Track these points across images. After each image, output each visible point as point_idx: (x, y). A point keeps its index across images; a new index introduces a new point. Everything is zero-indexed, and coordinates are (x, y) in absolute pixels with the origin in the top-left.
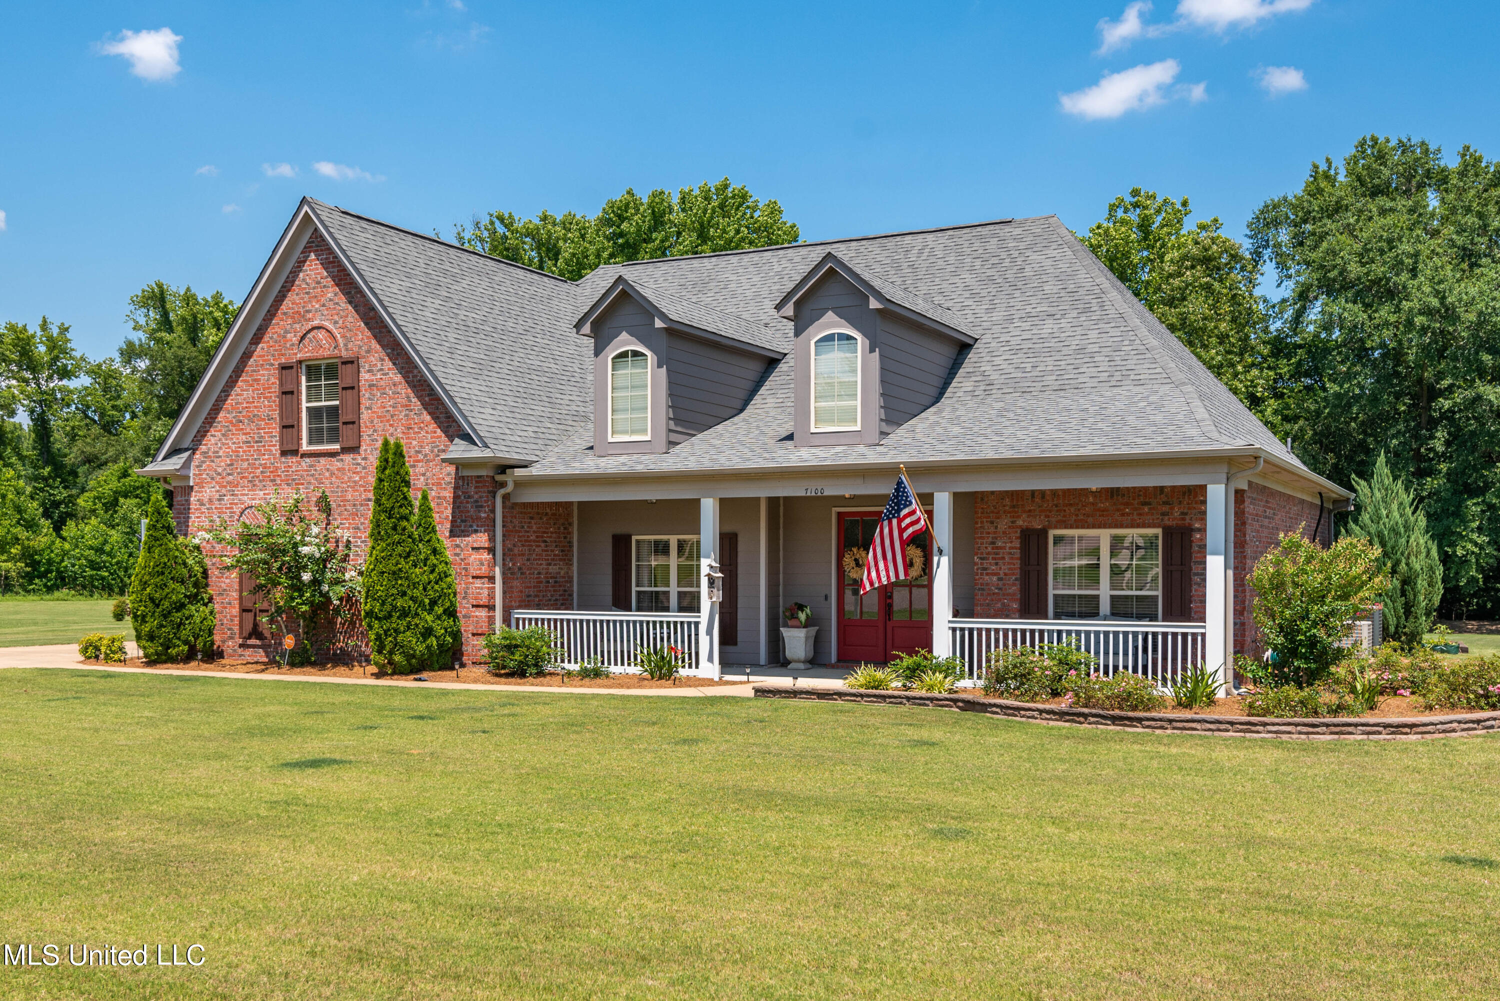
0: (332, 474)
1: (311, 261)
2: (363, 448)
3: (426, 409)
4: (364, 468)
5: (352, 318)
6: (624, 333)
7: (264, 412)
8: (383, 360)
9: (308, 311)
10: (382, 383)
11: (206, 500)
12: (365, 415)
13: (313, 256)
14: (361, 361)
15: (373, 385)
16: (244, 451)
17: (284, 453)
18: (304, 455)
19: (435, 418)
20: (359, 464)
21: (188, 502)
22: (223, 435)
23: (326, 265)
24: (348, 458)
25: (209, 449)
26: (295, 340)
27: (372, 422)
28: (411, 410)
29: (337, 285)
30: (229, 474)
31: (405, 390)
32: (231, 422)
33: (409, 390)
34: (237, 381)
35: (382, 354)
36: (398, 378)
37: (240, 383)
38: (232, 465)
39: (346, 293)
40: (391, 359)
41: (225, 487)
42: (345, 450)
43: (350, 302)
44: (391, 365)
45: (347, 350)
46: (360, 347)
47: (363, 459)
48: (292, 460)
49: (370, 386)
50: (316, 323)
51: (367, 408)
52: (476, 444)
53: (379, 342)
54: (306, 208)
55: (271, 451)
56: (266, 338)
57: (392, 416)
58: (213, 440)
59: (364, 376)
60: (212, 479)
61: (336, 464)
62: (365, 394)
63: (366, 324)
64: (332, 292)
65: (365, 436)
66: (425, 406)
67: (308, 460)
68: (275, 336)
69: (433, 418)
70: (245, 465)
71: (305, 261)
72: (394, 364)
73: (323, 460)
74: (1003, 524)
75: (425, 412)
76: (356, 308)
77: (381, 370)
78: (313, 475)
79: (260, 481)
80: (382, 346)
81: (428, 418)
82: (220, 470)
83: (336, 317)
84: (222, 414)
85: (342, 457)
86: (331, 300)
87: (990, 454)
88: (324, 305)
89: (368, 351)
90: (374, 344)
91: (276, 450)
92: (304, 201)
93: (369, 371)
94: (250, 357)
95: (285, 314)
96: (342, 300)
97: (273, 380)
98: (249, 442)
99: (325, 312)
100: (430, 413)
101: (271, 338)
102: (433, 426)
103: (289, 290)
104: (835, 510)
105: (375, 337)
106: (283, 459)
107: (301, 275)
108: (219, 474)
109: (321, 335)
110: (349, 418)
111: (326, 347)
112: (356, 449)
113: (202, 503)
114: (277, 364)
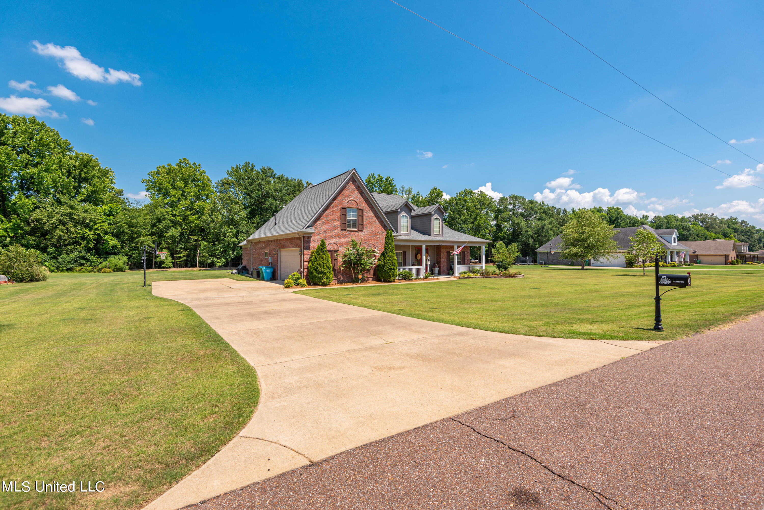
0: (356, 236)
2: (364, 230)
4: (364, 235)
5: (362, 199)
6: (403, 212)
7: (336, 219)
8: (369, 211)
9: (350, 196)
10: (369, 216)
11: (316, 241)
12: (365, 223)
13: (351, 182)
14: (364, 210)
15: (367, 216)
16: (329, 228)
17: (341, 230)
18: (347, 231)
19: (382, 225)
21: (310, 241)
22: (322, 223)
23: (355, 185)
24: (360, 232)
25: (317, 227)
26: (346, 202)
28: (376, 223)
29: (358, 191)
30: (324, 234)
31: (375, 218)
32: (325, 220)
34: (327, 210)
35: (369, 209)
36: (373, 215)
38: (325, 231)
39: (360, 193)
40: (371, 211)
41: (323, 237)
42: (359, 231)
43: (361, 196)
45: (360, 207)
46: (364, 207)
47: (364, 233)
48: (344, 232)
50: (352, 199)
51: (365, 221)
52: (394, 232)
54: (354, 171)
56: (337, 200)
57: (371, 224)
58: (319, 224)
59: (365, 214)
60: (318, 235)
61: (356, 234)
62: (365, 218)
63: (365, 202)
64: (356, 192)
65: (364, 228)
66: (379, 222)
67: (349, 232)
68: (339, 200)
70: (330, 232)
71: (349, 183)
73: (353, 232)
76: (363, 197)
77: (369, 213)
78: (350, 236)
79: (334, 236)
80: (370, 207)
81: (380, 225)
83: (357, 198)
84: (322, 218)
86: (356, 194)
87: (459, 240)
88: (354, 195)
90: (367, 207)
91: (339, 229)
92: (354, 169)
94: (332, 204)
95: (343, 195)
96: (359, 195)
97: (339, 211)
98: (330, 226)
99: (354, 197)
102: (381, 227)
103: (344, 189)
104: (415, 247)
105: (368, 205)
107: (348, 186)
108: (321, 234)
109: (353, 202)
110: (361, 223)
111: (355, 205)
112: (362, 231)
113: (315, 241)
114: (340, 207)
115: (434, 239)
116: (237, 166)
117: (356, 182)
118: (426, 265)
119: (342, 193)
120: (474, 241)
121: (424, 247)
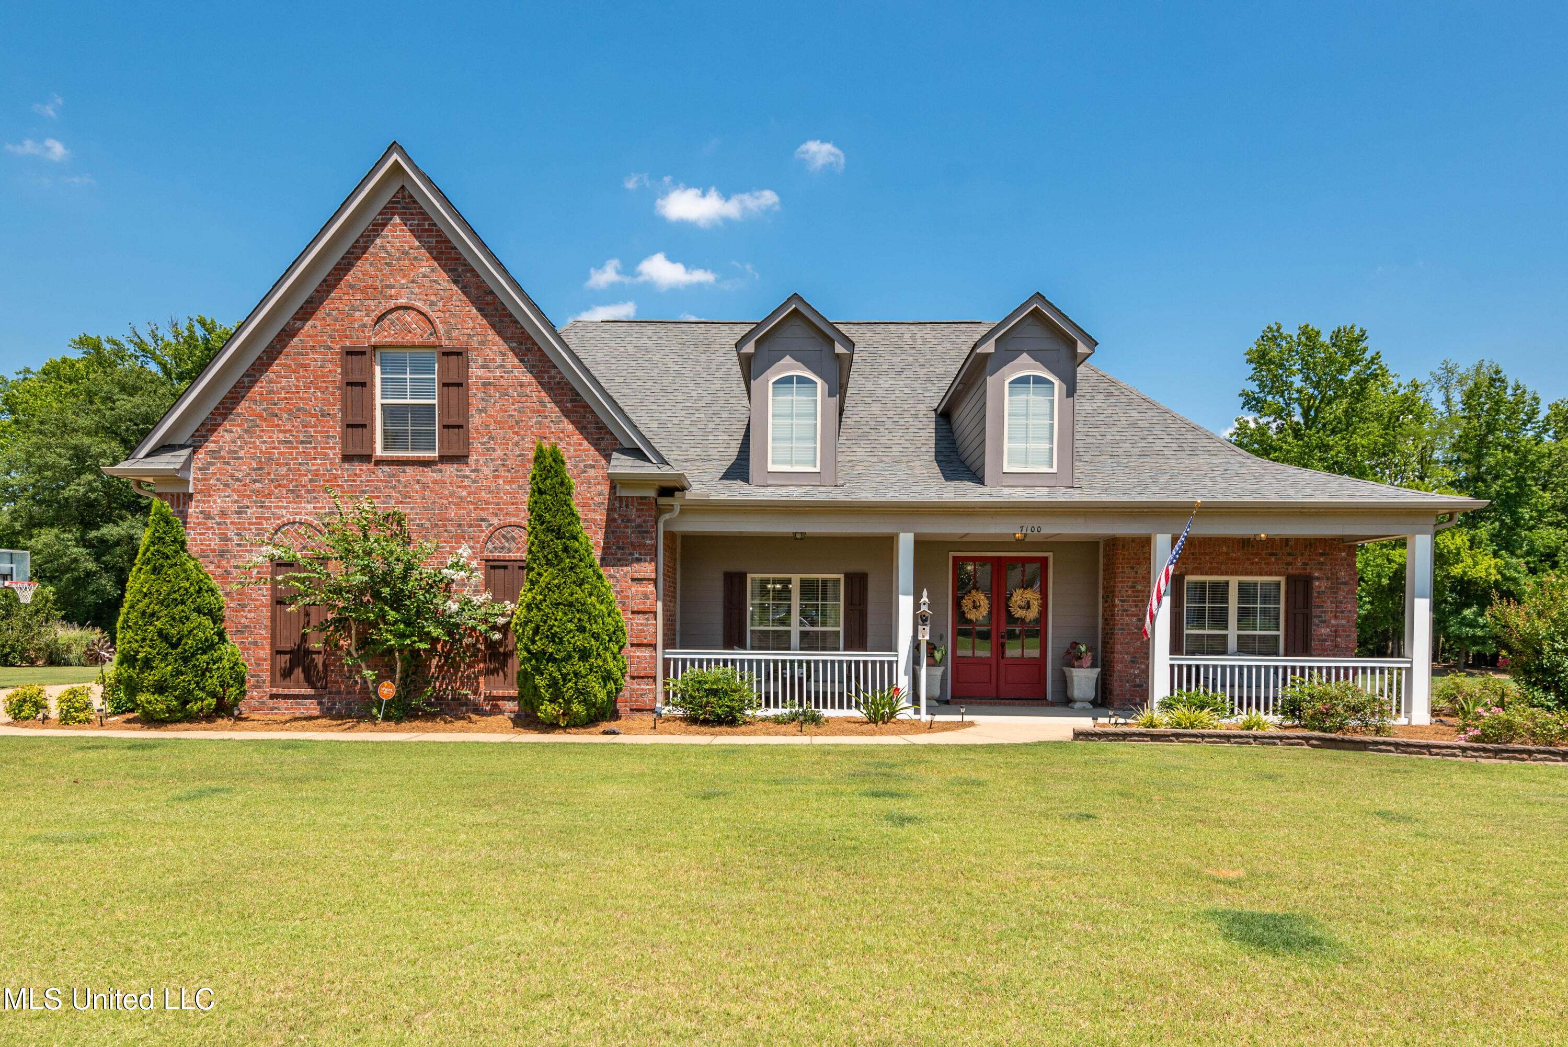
0: (425, 487)
1: (395, 225)
2: (473, 458)
3: (567, 417)
4: (474, 482)
5: (458, 297)
6: (788, 357)
7: (315, 406)
8: (504, 355)
9: (391, 287)
10: (503, 382)
11: (215, 512)
12: (476, 420)
13: (397, 219)
14: (472, 355)
15: (490, 384)
16: (280, 453)
17: (347, 458)
18: (379, 462)
19: (581, 429)
20: (467, 477)
21: (185, 514)
22: (246, 431)
23: (417, 232)
24: (450, 469)
25: (221, 448)
26: (368, 320)
27: (487, 427)
28: (546, 417)
29: (435, 259)
30: (255, 481)
31: (536, 394)
32: (260, 416)
33: (543, 393)
34: (270, 365)
35: (504, 347)
36: (527, 378)
37: (274, 367)
38: (260, 469)
39: (450, 271)
40: (516, 355)
41: (249, 496)
42: (444, 459)
43: (455, 282)
44: (516, 361)
45: (450, 339)
46: (470, 336)
47: (473, 471)
48: (357, 467)
49: (484, 385)
50: (402, 301)
51: (480, 411)
52: (650, 461)
53: (499, 333)
54: (395, 157)
55: (326, 454)
56: (320, 313)
57: (517, 422)
58: (228, 437)
59: (476, 371)
60: (227, 485)
61: (430, 475)
62: (476, 396)
63: (480, 310)
64: (426, 266)
65: (475, 445)
66: (566, 413)
67: (386, 468)
68: (334, 313)
69: (577, 428)
70: (283, 470)
71: (385, 225)
72: (521, 361)
73: (410, 470)
75: (566, 421)
76: (464, 289)
77: (502, 366)
78: (394, 487)
79: (308, 491)
80: (505, 339)
81: (571, 427)
82: (240, 475)
83: (433, 298)
84: (244, 405)
85: (439, 466)
86: (425, 276)
88: (413, 282)
89: (482, 343)
90: (491, 335)
91: (335, 453)
92: (394, 147)
93: (483, 367)
94: (294, 336)
95: (351, 286)
96: (444, 280)
97: (330, 367)
98: (286, 442)
99: (417, 291)
100: (573, 422)
101: (329, 315)
102: (577, 437)
103: (358, 258)
105: (493, 326)
106: (346, 466)
107: (378, 241)
108: (238, 480)
109: (409, 317)
110: (454, 420)
111: (418, 333)
112: (461, 459)
113: (207, 516)
114: (337, 348)
117: (425, 216)
119: (349, 278)
121: (906, 543)
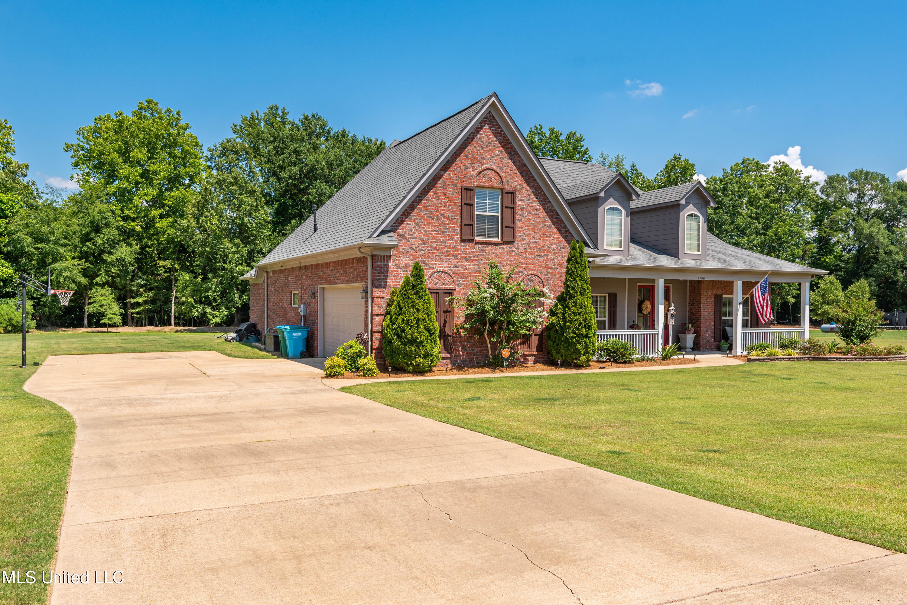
0: (496, 256)
1: (486, 129)
2: (516, 243)
3: (554, 225)
4: (517, 254)
5: (512, 167)
6: (611, 198)
7: (450, 214)
8: (530, 195)
9: (484, 159)
10: (529, 207)
11: (402, 265)
12: (518, 224)
13: (487, 126)
14: (517, 193)
15: (523, 208)
16: (433, 237)
17: (463, 240)
18: (477, 243)
19: (560, 231)
20: (514, 251)
21: (387, 266)
22: (417, 225)
23: (496, 134)
24: (507, 247)
25: (405, 232)
26: (474, 174)
27: (522, 228)
28: (545, 225)
29: (503, 147)
30: (421, 250)
31: (542, 214)
32: (424, 217)
33: (545, 214)
34: (429, 192)
35: (530, 191)
36: (539, 206)
37: (431, 193)
38: (424, 244)
39: (509, 154)
40: (535, 196)
41: (418, 258)
42: (505, 243)
43: (511, 159)
44: (534, 198)
45: (508, 185)
46: (516, 186)
47: (516, 248)
48: (468, 245)
49: (521, 208)
50: (488, 166)
51: (520, 220)
52: (590, 247)
53: (528, 185)
54: (493, 99)
55: (453, 238)
56: (452, 169)
57: (534, 227)
58: (408, 227)
59: (518, 202)
60: (408, 252)
61: (498, 250)
62: (518, 212)
63: (521, 173)
64: (499, 150)
65: (517, 236)
66: (554, 223)
67: (480, 246)
68: (458, 169)
69: (558, 230)
70: (434, 245)
71: (481, 128)
72: (537, 198)
73: (490, 247)
74: (710, 292)
75: (553, 227)
76: (514, 162)
77: (528, 200)
78: (483, 255)
79: (445, 256)
80: (530, 187)
81: (555, 230)
82: (414, 247)
83: (501, 165)
84: (416, 211)
85: (502, 246)
86: (498, 155)
88: (493, 157)
89: (521, 189)
90: (525, 185)
91: (457, 238)
92: (495, 95)
93: (521, 200)
94: (440, 178)
95: (467, 157)
96: (506, 156)
97: (456, 195)
98: (436, 231)
99: (494, 161)
100: (556, 228)
101: (456, 169)
102: (558, 234)
103: (469, 143)
104: (638, 284)
105: (526, 181)
106: (463, 244)
107: (478, 136)
108: (413, 249)
109: (491, 174)
110: (509, 225)
111: (495, 182)
112: (511, 243)
113: (398, 267)
114: (459, 186)
115: (687, 266)
116: (252, 114)
117: (499, 126)
118: (666, 327)
119: (465, 152)
120: (785, 269)
121: (661, 285)
